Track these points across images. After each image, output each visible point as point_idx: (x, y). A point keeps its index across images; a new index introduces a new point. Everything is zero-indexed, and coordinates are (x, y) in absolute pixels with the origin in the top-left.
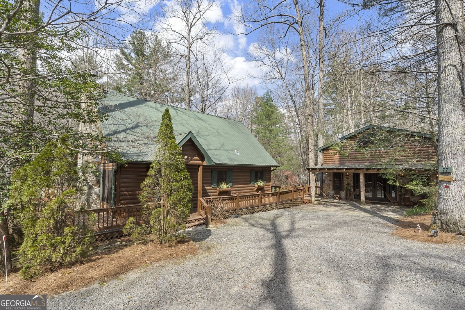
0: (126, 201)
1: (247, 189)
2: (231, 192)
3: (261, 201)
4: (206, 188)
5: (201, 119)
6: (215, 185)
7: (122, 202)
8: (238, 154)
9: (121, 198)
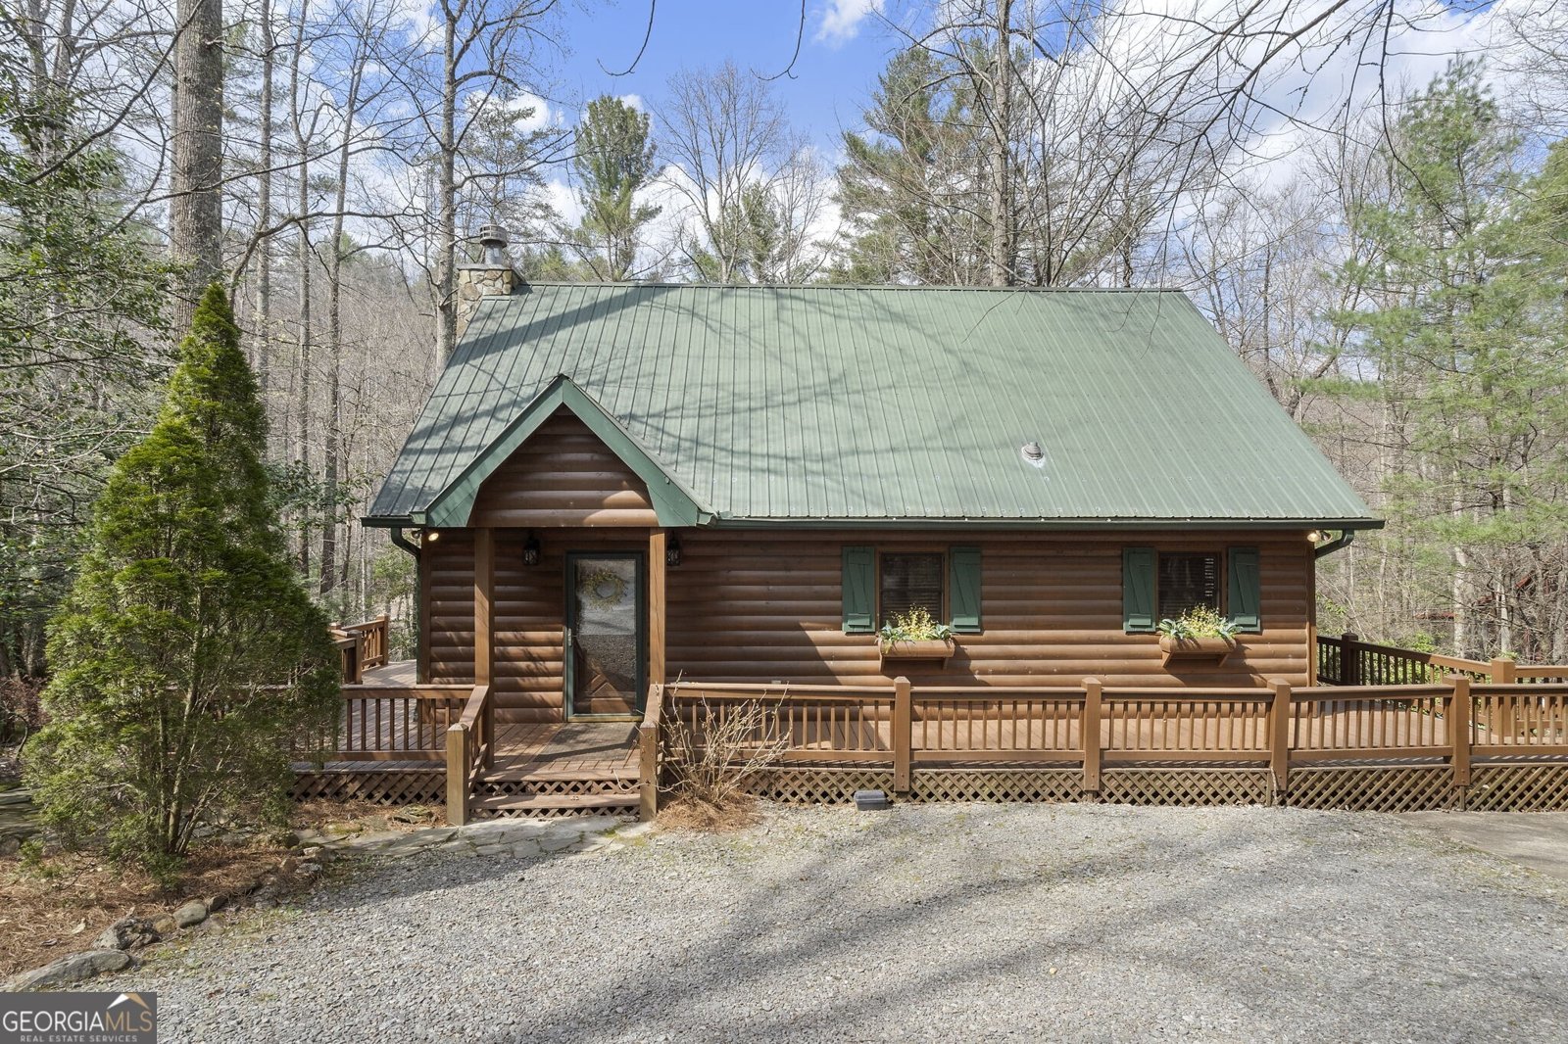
0: (451, 665)
1: (1101, 657)
2: (974, 664)
3: (1091, 732)
4: (809, 633)
5: (896, 317)
6: (866, 622)
7: (441, 665)
8: (1040, 464)
9: (435, 650)
